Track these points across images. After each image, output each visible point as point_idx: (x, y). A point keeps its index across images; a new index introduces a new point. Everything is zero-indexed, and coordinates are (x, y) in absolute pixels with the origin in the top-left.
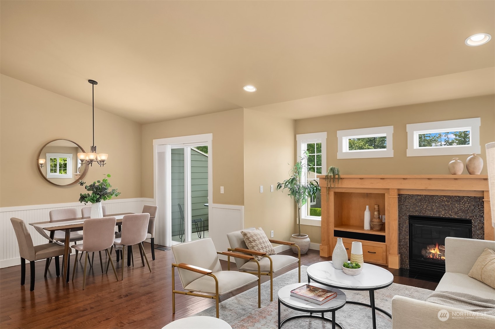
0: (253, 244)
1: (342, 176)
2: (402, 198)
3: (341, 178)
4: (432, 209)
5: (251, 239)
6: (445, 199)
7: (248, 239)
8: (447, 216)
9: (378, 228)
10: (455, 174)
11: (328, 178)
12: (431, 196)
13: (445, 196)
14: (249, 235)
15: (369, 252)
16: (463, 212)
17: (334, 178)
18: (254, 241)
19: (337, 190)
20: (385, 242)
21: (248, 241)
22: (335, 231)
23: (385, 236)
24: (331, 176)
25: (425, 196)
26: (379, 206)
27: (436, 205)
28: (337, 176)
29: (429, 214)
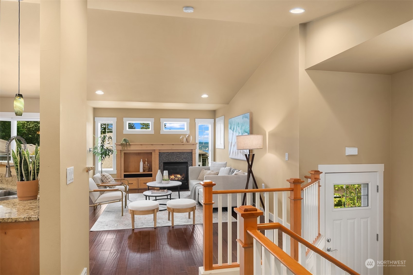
0: (109, 180)
1: (131, 144)
2: (161, 154)
3: (130, 145)
4: (173, 159)
5: (107, 178)
6: (178, 154)
7: (106, 178)
8: (179, 161)
9: (148, 171)
10: (183, 142)
11: (122, 145)
12: (173, 152)
13: (178, 152)
14: (106, 176)
15: (144, 183)
16: (185, 158)
17: (126, 144)
18: (109, 178)
19: (126, 152)
20: (152, 177)
21: (106, 179)
22: (124, 175)
23: (152, 174)
24: (124, 144)
25: (170, 152)
26: (147, 159)
27: (175, 157)
28: (128, 144)
29: (172, 161)
